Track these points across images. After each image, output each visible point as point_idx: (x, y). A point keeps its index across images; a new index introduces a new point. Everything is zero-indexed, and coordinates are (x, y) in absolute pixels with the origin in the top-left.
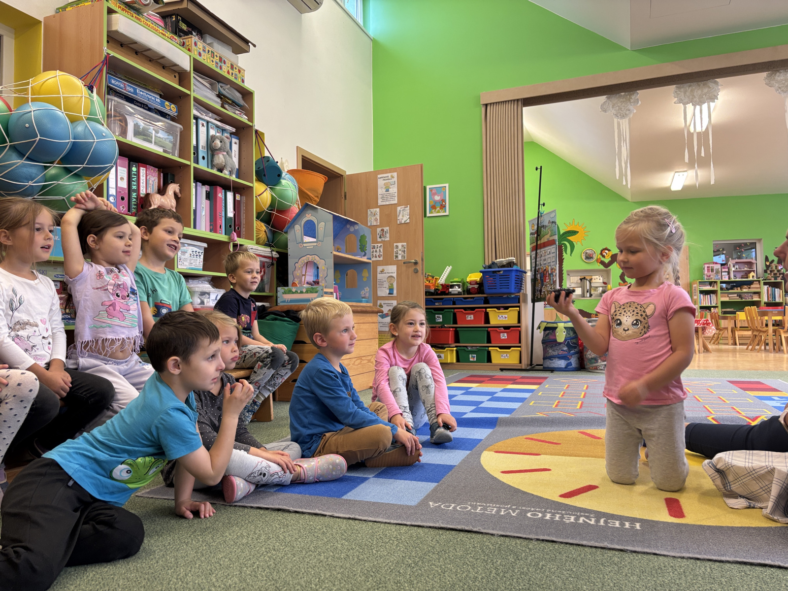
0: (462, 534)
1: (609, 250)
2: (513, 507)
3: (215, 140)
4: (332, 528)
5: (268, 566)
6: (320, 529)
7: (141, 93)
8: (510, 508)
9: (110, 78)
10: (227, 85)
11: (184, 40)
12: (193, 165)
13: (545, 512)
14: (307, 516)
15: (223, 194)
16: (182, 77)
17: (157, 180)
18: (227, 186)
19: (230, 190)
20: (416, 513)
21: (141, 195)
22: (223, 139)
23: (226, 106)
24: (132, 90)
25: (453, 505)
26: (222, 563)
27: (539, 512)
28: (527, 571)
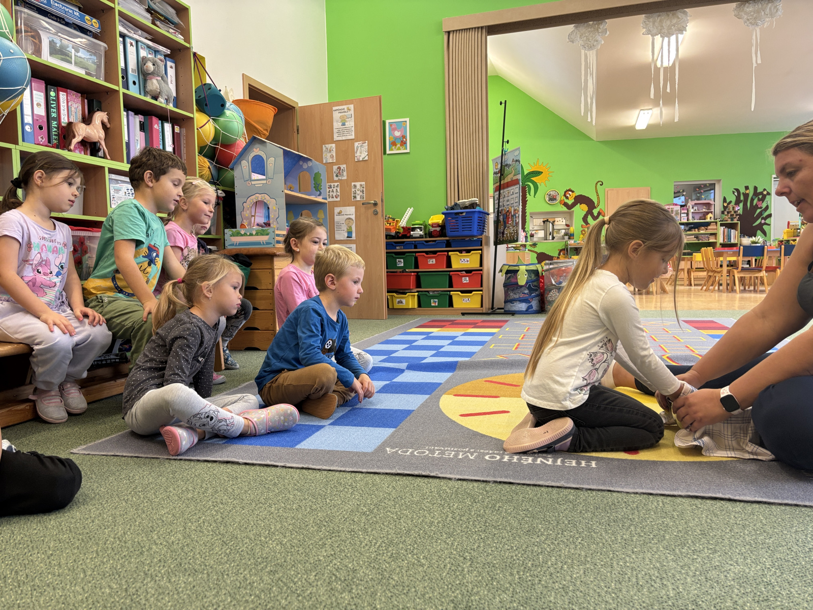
0: (419, 479)
1: (573, 192)
2: (471, 450)
3: (146, 62)
4: (284, 479)
5: (215, 521)
6: (271, 481)
7: (56, 4)
8: (468, 452)
12: (122, 90)
14: (258, 468)
15: (160, 125)
17: (80, 108)
18: (163, 116)
19: (167, 121)
20: (372, 460)
21: (63, 124)
22: (156, 62)
23: (158, 23)
24: (45, 1)
25: (411, 450)
26: (164, 519)
27: (497, 454)
28: (484, 514)
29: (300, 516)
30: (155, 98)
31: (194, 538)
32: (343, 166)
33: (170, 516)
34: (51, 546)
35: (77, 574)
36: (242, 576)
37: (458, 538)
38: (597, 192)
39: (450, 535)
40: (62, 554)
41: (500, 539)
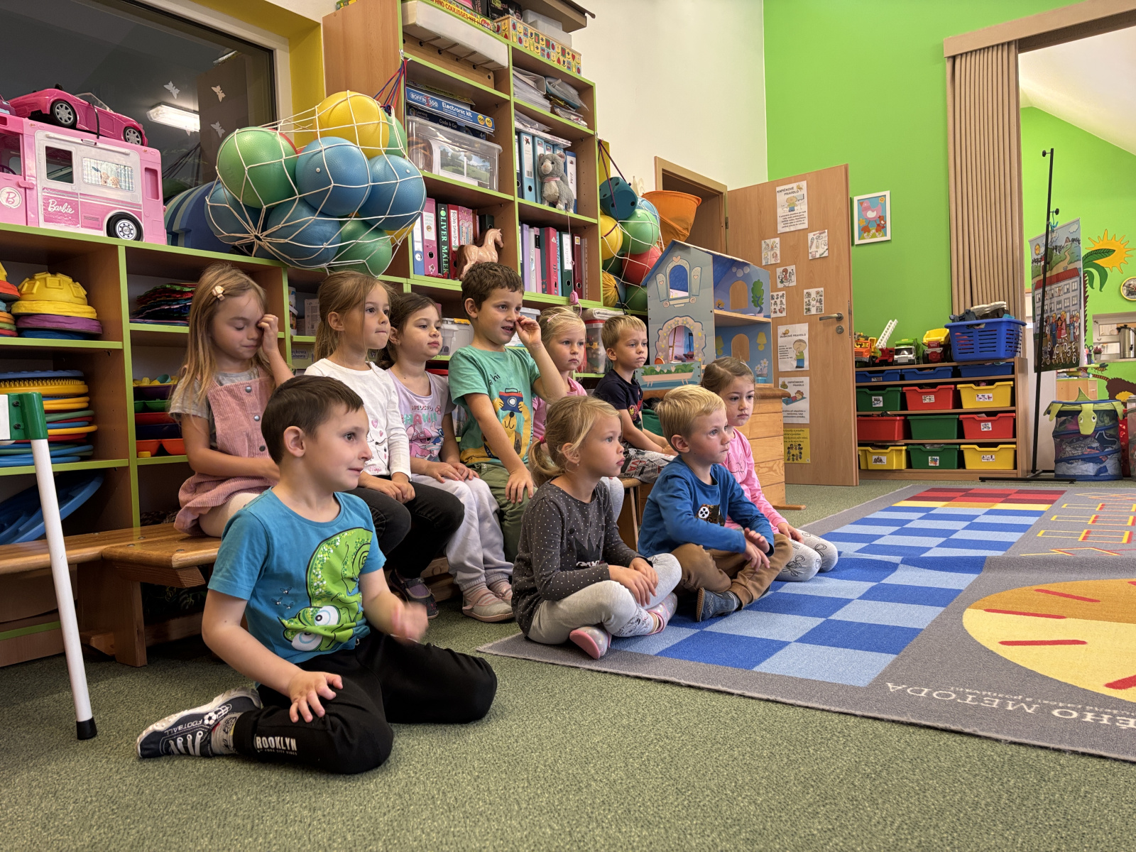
0: (946, 736)
2: (1028, 699)
3: (544, 161)
4: (744, 712)
5: (662, 760)
7: (448, 107)
9: (409, 91)
10: (558, 79)
11: (499, 24)
12: (518, 200)
13: (1084, 709)
15: (558, 237)
16: (499, 76)
17: (472, 227)
18: (562, 226)
19: (566, 231)
20: (868, 699)
22: (555, 159)
23: (558, 110)
24: (436, 104)
27: (1073, 709)
28: (1060, 800)
29: (774, 767)
30: (553, 204)
31: (640, 779)
32: (791, 268)
33: (605, 746)
34: (476, 765)
35: (510, 805)
36: (710, 839)
37: (1023, 831)
39: (1009, 826)
40: (489, 778)
41: (1094, 842)
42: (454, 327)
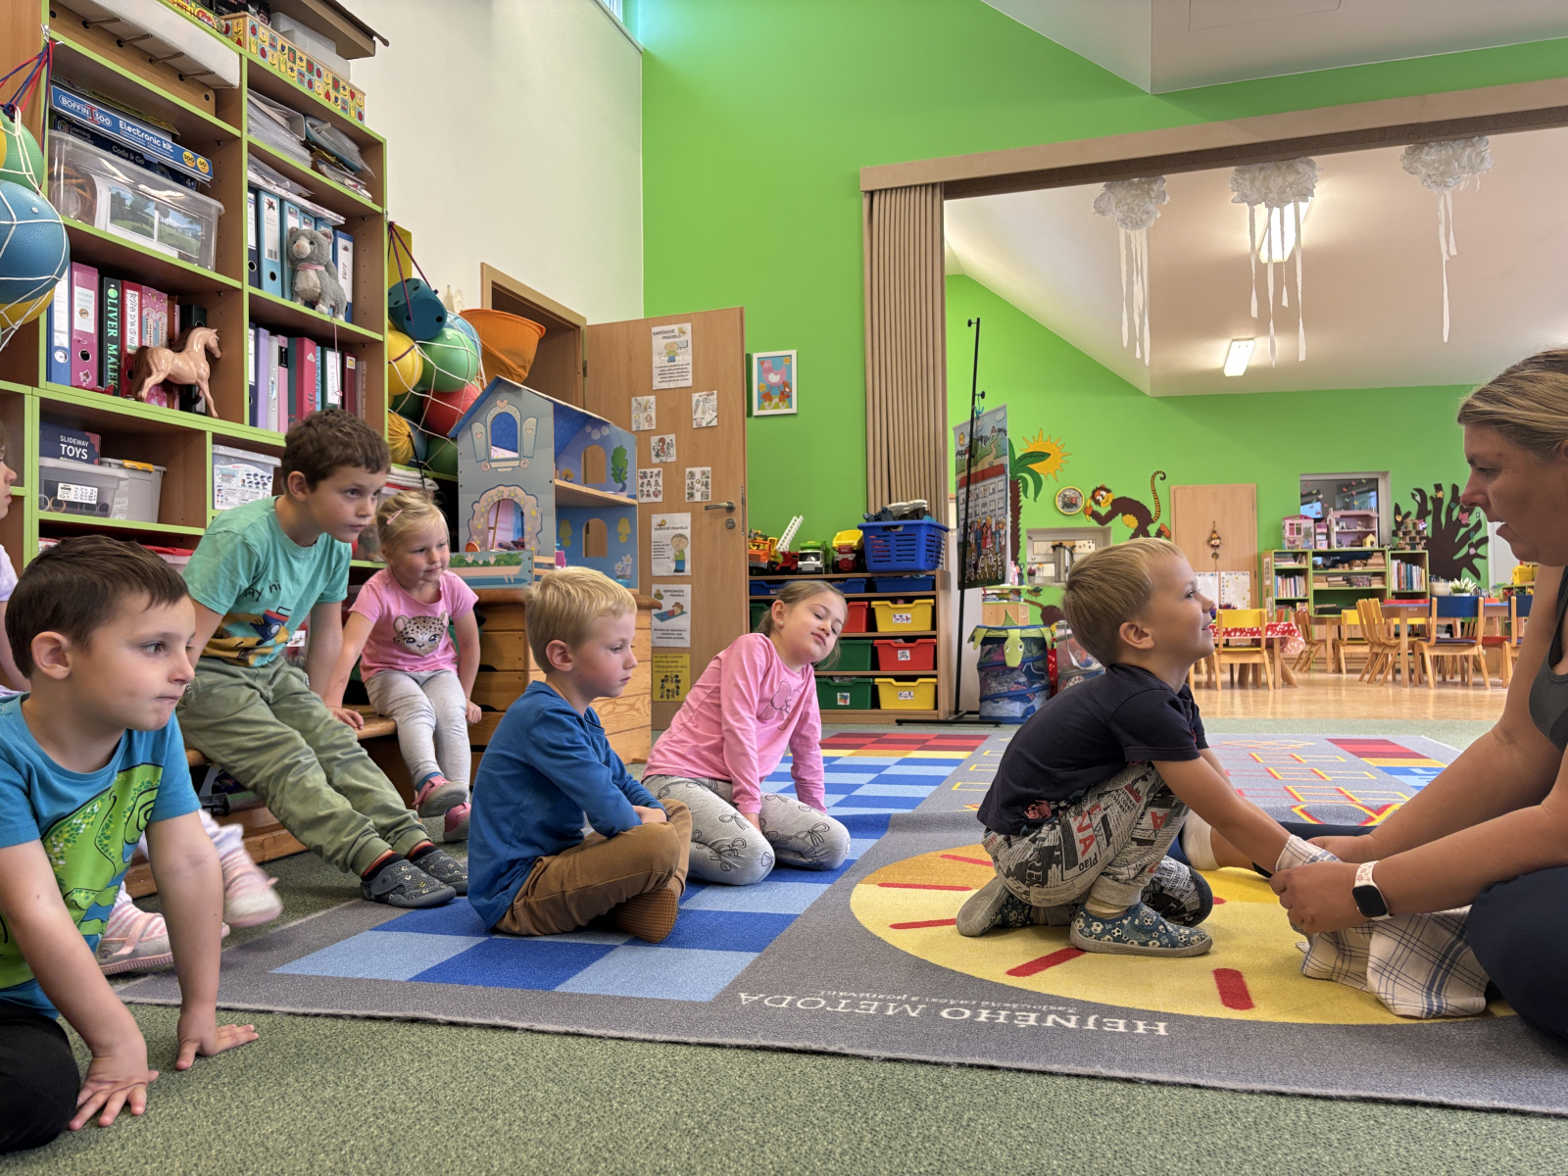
0: (805, 1059)
1: (1108, 491)
3: (297, 238)
4: (526, 1057)
5: (375, 1149)
6: (500, 1060)
7: (129, 129)
8: (907, 1001)
9: (57, 94)
10: (325, 122)
11: (230, 22)
12: (248, 290)
13: (978, 1006)
14: (475, 1032)
15: (319, 355)
16: (224, 99)
17: (165, 320)
18: (325, 339)
19: (332, 347)
20: (709, 1018)
21: (129, 351)
22: (315, 238)
23: (323, 168)
24: (108, 122)
25: (789, 998)
26: (270, 1144)
27: (966, 1007)
30: (312, 304)
32: (670, 438)
38: (1154, 492)
42: (122, 473)
